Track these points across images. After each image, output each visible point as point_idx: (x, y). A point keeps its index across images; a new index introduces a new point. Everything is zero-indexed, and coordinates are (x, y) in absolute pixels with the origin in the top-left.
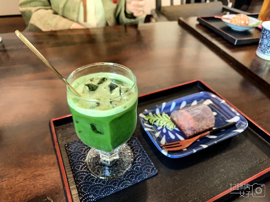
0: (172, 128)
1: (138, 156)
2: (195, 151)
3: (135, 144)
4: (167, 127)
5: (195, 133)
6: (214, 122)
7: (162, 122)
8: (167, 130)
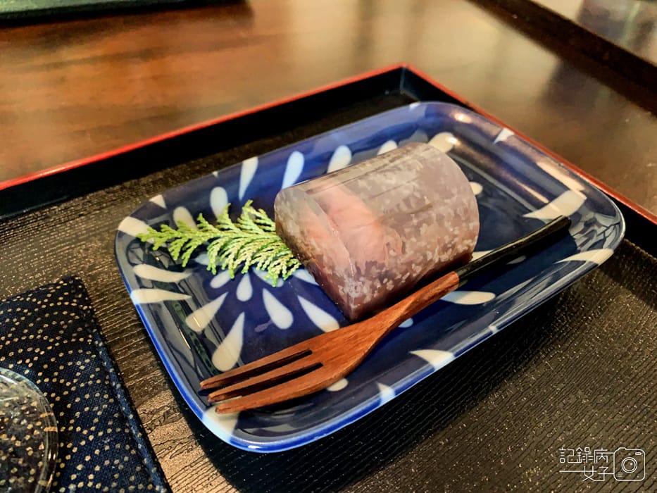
0: (280, 275)
1: (89, 449)
2: (387, 394)
3: (85, 378)
4: (257, 270)
5: (390, 286)
6: (475, 224)
7: (233, 249)
8: (258, 285)
